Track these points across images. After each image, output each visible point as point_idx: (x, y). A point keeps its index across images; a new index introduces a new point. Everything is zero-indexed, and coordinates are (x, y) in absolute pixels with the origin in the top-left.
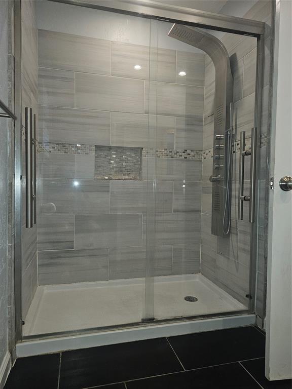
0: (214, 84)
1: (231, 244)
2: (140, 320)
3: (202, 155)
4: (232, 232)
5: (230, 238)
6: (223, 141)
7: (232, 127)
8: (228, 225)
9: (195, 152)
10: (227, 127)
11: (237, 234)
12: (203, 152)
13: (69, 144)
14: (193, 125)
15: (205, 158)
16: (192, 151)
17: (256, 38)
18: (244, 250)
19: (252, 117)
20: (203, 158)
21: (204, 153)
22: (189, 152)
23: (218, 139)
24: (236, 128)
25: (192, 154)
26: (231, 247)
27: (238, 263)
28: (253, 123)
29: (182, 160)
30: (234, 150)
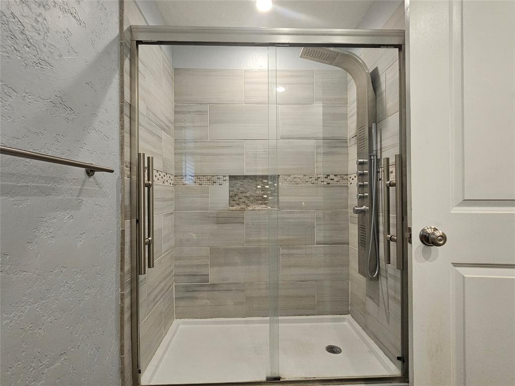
0: (356, 103)
1: (380, 288)
2: (264, 379)
3: (348, 180)
4: (382, 274)
5: (380, 281)
6: (367, 166)
7: (377, 151)
8: (377, 264)
9: (339, 176)
10: (371, 150)
11: (387, 278)
12: (349, 176)
13: (204, 176)
14: (336, 147)
15: (351, 184)
16: (335, 176)
17: (398, 49)
18: (395, 299)
19: (396, 140)
20: (349, 184)
21: (350, 178)
22: (332, 177)
23: (361, 164)
24: (381, 152)
25: (336, 179)
26: (381, 292)
27: (389, 313)
28: (399, 147)
29: (324, 186)
30: (380, 178)
